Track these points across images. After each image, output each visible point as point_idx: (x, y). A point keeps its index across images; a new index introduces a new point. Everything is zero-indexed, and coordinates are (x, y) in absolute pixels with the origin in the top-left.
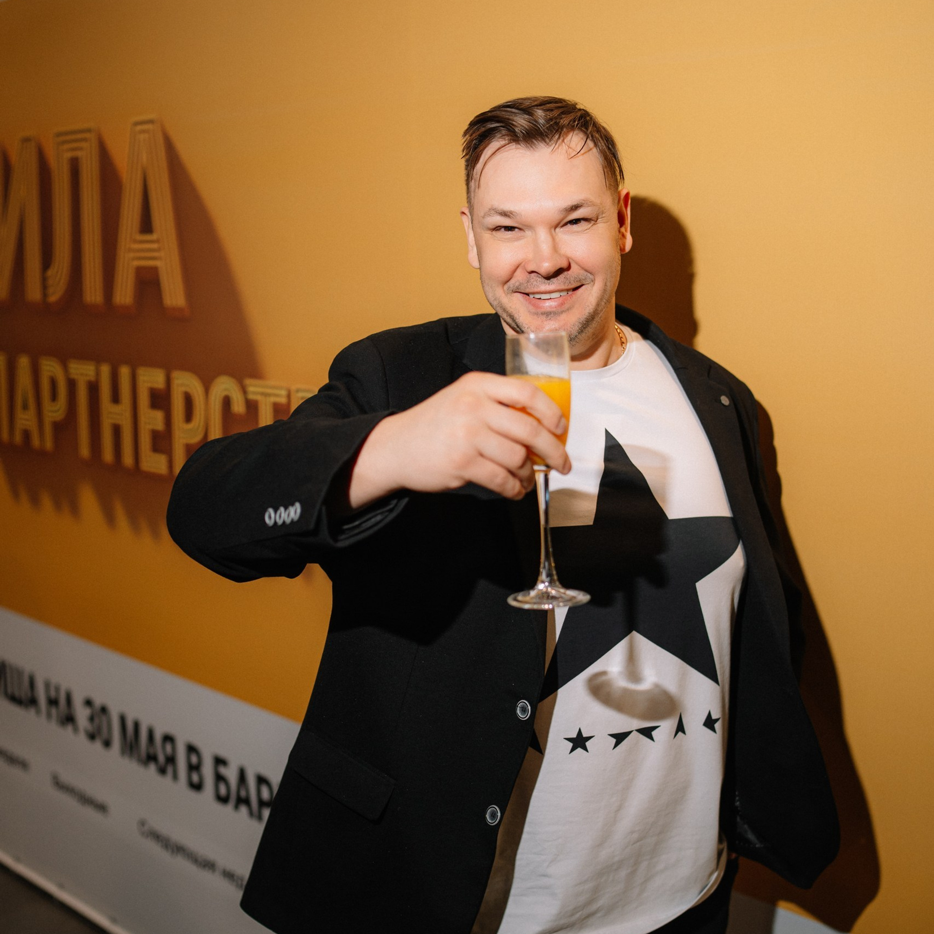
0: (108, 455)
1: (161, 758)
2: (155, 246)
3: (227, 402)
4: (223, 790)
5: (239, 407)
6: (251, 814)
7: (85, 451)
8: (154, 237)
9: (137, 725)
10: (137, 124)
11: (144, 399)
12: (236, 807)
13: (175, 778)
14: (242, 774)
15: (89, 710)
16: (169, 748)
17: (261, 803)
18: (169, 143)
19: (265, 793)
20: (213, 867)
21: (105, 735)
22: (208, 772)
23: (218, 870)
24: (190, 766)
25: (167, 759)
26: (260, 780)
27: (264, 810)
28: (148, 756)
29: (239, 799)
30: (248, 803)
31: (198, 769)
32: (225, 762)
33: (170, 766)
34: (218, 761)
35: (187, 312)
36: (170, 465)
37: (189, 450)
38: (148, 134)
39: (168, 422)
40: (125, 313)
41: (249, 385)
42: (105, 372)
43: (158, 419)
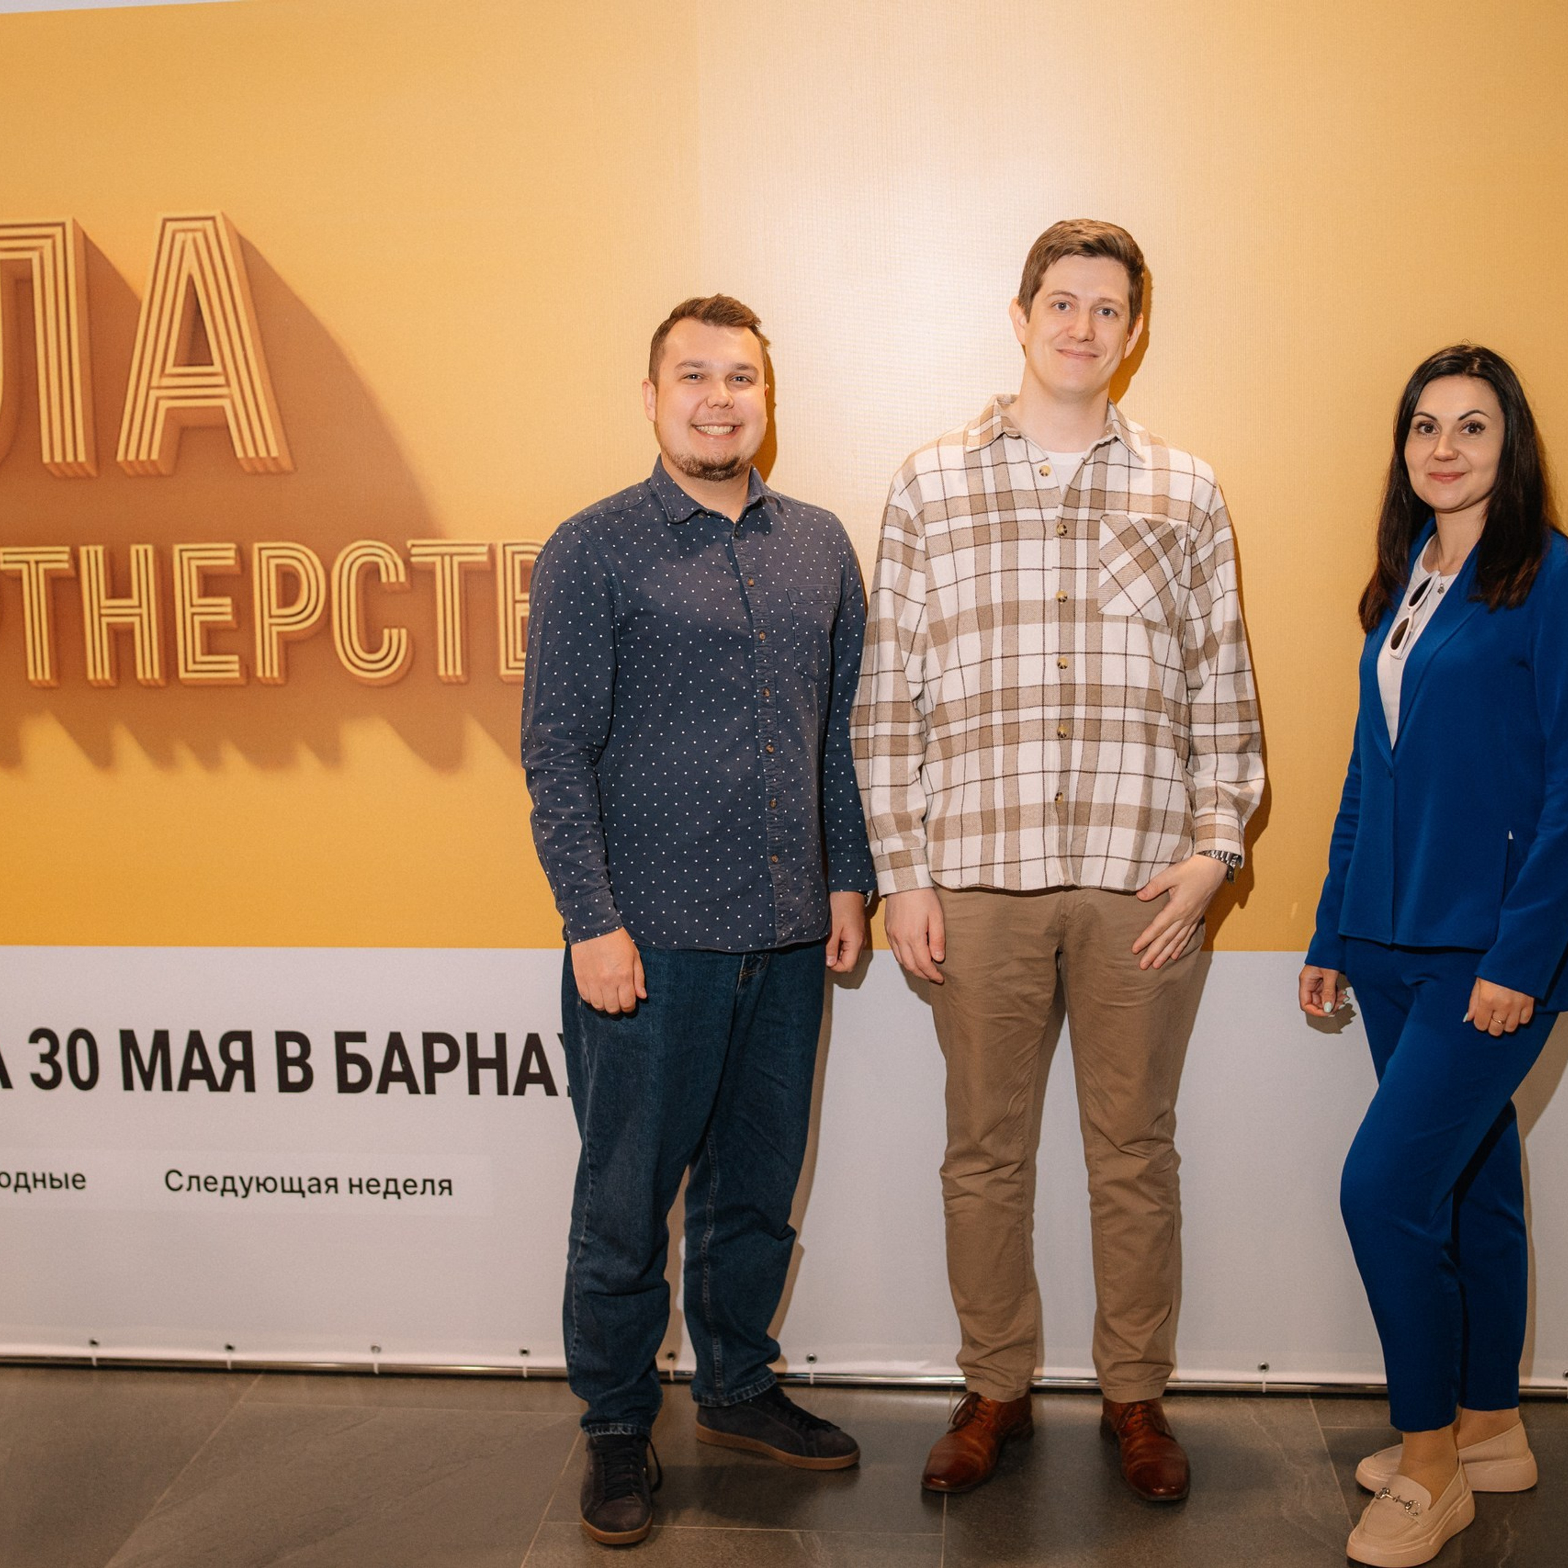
0: (99, 670)
1: (219, 1069)
2: (221, 380)
3: (370, 573)
4: (354, 1073)
5: (393, 572)
6: (413, 1090)
7: (39, 670)
8: (216, 368)
9: (161, 1039)
10: (166, 221)
11: (185, 584)
12: (383, 1089)
13: (250, 1086)
14: (395, 1042)
15: (44, 1045)
16: (236, 1051)
17: (432, 1068)
18: (245, 248)
19: (441, 1053)
20: (333, 1184)
21: (84, 1074)
22: (323, 1060)
23: (343, 1185)
24: (284, 1062)
25: (232, 1067)
26: (430, 1039)
27: (439, 1077)
28: (188, 1074)
29: (388, 1077)
30: (407, 1076)
31: (301, 1061)
32: (360, 1037)
33: (239, 1075)
34: (342, 1038)
35: (286, 464)
36: (248, 668)
37: (288, 643)
38: (199, 236)
39: (243, 610)
40: (146, 473)
41: (413, 546)
42: (93, 557)
43: (222, 609)
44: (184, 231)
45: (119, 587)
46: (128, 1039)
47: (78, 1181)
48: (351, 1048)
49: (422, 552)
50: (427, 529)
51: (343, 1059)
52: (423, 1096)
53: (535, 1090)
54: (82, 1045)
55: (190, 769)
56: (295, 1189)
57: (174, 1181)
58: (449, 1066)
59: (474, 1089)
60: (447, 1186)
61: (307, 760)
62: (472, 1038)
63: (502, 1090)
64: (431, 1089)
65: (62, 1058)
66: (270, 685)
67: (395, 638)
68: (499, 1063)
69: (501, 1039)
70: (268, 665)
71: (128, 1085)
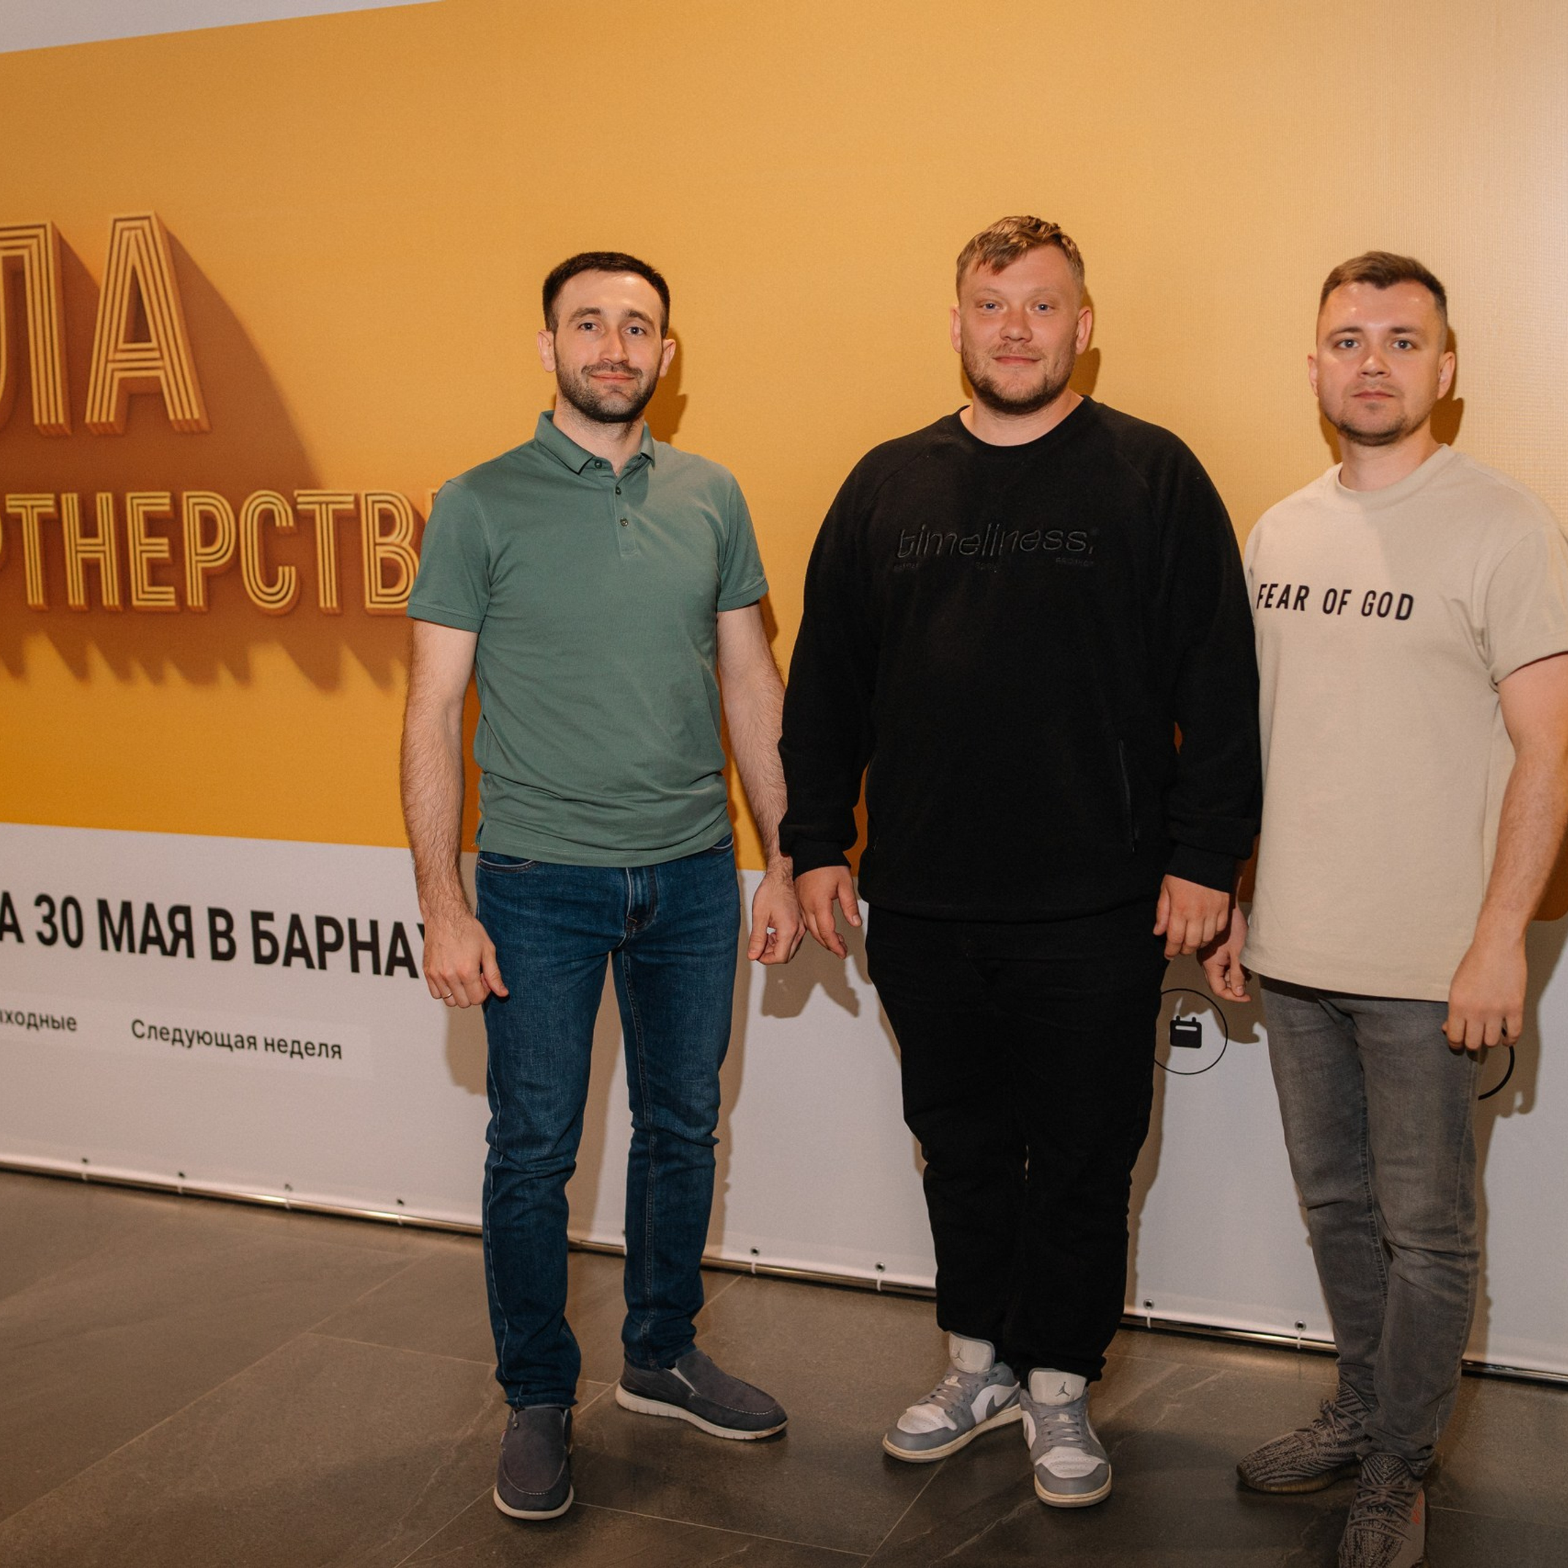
0: (77, 597)
1: (168, 937)
2: (156, 354)
3: (267, 518)
4: (266, 948)
5: (284, 519)
6: (310, 965)
7: (35, 596)
8: (154, 344)
9: (127, 908)
10: (116, 221)
11: (136, 526)
12: (287, 963)
13: (191, 953)
14: (295, 923)
15: (45, 909)
16: (180, 921)
17: (324, 947)
18: (172, 242)
19: (330, 935)
20: (252, 1042)
21: (73, 935)
22: (243, 934)
23: (261, 1044)
24: (215, 934)
25: (177, 935)
26: (322, 922)
27: (329, 955)
28: (147, 940)
29: (291, 953)
30: (304, 953)
31: (227, 934)
32: (269, 917)
33: (183, 943)
34: (258, 917)
35: (205, 425)
36: (181, 596)
37: (209, 576)
38: (140, 232)
39: (177, 548)
40: (105, 433)
41: (299, 495)
42: (71, 501)
43: (161, 547)
44: (130, 229)
45: (89, 529)
46: (103, 907)
47: (70, 1024)
48: (264, 925)
49: (306, 500)
50: (310, 482)
51: (259, 935)
52: (317, 971)
53: (401, 971)
54: (71, 910)
55: (143, 684)
56: (225, 1044)
57: (139, 1029)
58: (336, 946)
59: (355, 968)
60: (337, 1051)
61: (225, 676)
62: (352, 923)
63: (377, 970)
64: (323, 966)
65: (57, 920)
66: (195, 612)
67: (287, 574)
68: (373, 946)
69: (374, 925)
70: (196, 597)
71: (104, 947)
